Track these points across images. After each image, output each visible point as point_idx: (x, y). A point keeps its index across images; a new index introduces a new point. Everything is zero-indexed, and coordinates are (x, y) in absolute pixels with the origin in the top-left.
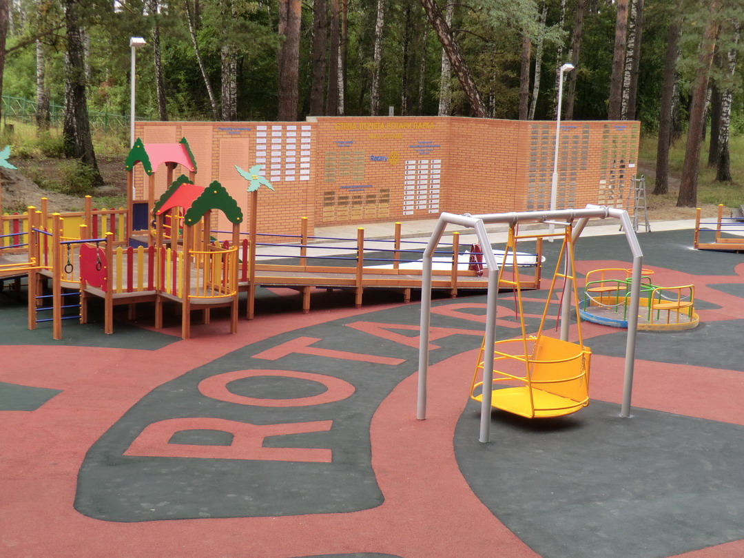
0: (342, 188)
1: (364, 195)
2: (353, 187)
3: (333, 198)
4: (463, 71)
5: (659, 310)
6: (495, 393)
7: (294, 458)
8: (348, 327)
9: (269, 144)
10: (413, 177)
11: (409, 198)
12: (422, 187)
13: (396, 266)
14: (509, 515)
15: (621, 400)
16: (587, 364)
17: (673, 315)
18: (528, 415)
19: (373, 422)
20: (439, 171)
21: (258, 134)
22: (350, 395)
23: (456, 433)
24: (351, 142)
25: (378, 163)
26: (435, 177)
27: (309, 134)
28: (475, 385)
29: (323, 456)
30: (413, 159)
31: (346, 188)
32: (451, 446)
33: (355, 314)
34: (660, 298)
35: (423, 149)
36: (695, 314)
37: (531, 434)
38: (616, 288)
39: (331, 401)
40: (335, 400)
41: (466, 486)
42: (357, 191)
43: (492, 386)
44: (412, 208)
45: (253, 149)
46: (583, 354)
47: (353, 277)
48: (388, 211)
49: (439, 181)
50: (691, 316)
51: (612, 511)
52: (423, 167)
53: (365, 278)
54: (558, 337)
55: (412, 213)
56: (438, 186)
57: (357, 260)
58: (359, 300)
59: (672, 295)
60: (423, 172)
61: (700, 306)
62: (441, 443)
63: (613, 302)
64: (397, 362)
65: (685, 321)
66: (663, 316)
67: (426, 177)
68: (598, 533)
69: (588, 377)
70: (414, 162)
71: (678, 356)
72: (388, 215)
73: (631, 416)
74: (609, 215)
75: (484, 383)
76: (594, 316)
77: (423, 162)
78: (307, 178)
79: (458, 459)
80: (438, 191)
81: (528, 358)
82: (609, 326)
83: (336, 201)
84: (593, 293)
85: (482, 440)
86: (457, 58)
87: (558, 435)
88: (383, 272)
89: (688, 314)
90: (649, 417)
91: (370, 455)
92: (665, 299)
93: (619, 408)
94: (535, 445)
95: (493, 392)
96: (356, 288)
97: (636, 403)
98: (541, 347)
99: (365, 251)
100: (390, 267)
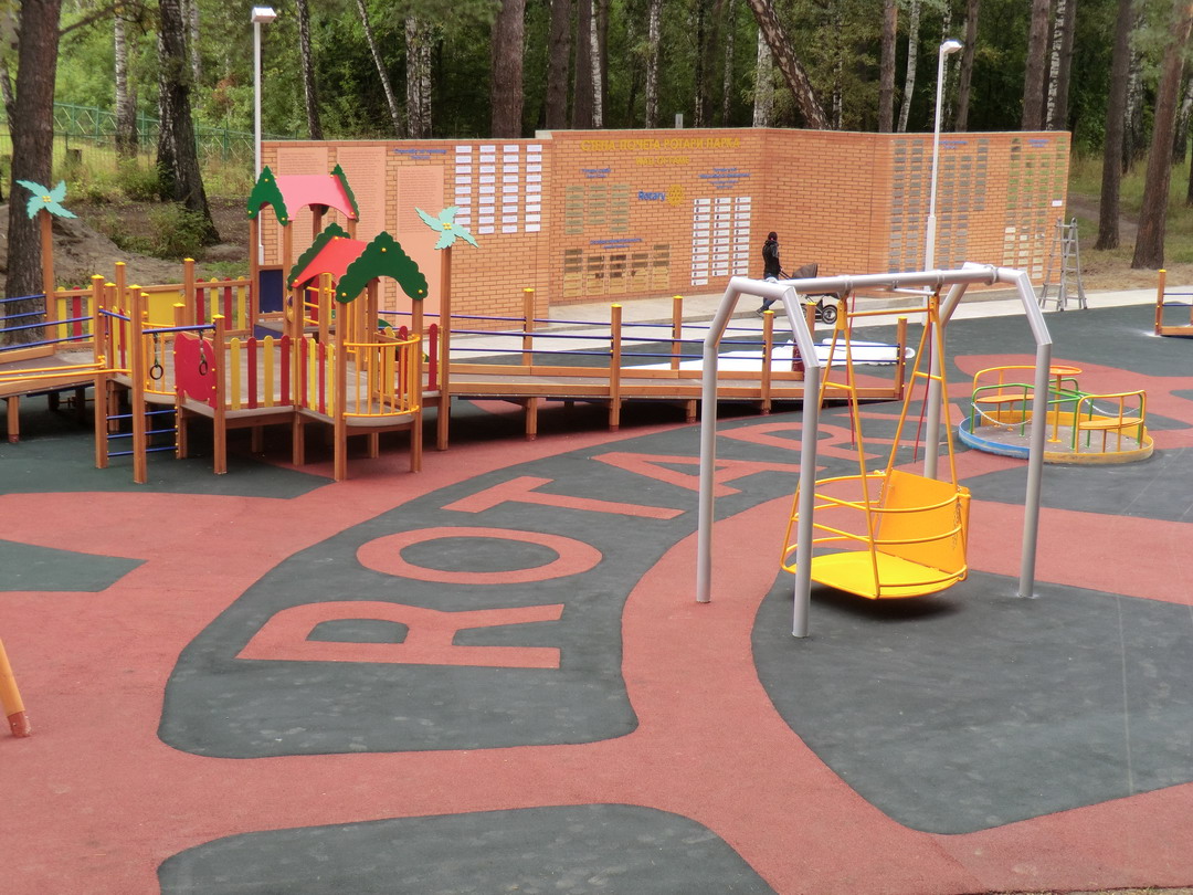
0: (594, 243)
1: (629, 254)
2: (610, 242)
3: (580, 260)
4: (787, 55)
5: (1089, 430)
6: (816, 562)
7: (501, 662)
8: (595, 461)
9: (476, 175)
10: (707, 225)
11: (700, 258)
12: (721, 241)
13: (676, 366)
14: (831, 746)
15: (1019, 570)
16: (964, 513)
17: (1112, 438)
18: (869, 592)
19: (628, 606)
20: (748, 216)
21: (459, 159)
22: (593, 565)
23: (757, 621)
24: (607, 171)
25: (650, 202)
26: (742, 224)
27: (539, 158)
28: (788, 549)
29: (548, 658)
30: (706, 196)
31: (601, 243)
32: (747, 641)
33: (607, 441)
34: (1092, 412)
35: (722, 180)
36: (1146, 437)
37: (874, 623)
38: (1022, 397)
39: (563, 574)
40: (570, 573)
41: (766, 702)
42: (618, 247)
43: (811, 551)
44: (706, 274)
45: (450, 183)
46: (958, 499)
47: (605, 383)
48: (668, 279)
49: (747, 231)
50: (1140, 439)
51: (993, 740)
52: (722, 209)
53: (624, 384)
54: (921, 472)
55: (705, 282)
56: (747, 239)
57: (611, 355)
58: (615, 419)
59: (1111, 407)
60: (722, 217)
61: (1154, 423)
62: (733, 638)
63: (1018, 419)
64: (669, 514)
65: (1131, 447)
66: (1097, 440)
67: (728, 225)
68: (969, 774)
69: (965, 534)
70: (708, 201)
71: (1116, 502)
72: (667, 287)
73: (1035, 596)
74: (998, 280)
75: (798, 546)
76: (986, 442)
77: (723, 200)
78: (537, 228)
79: (758, 662)
80: (747, 247)
81: (869, 505)
82: (1010, 457)
83: (584, 264)
84: (986, 406)
85: (796, 633)
86: (777, 35)
87: (917, 625)
88: (654, 376)
89: (1136, 437)
90: (1063, 597)
91: (621, 657)
92: (1100, 414)
93: (1016, 584)
94: (879, 641)
95: (814, 560)
96: (610, 400)
97: (1042, 575)
98: (893, 488)
99: (623, 343)
100: (666, 367)
